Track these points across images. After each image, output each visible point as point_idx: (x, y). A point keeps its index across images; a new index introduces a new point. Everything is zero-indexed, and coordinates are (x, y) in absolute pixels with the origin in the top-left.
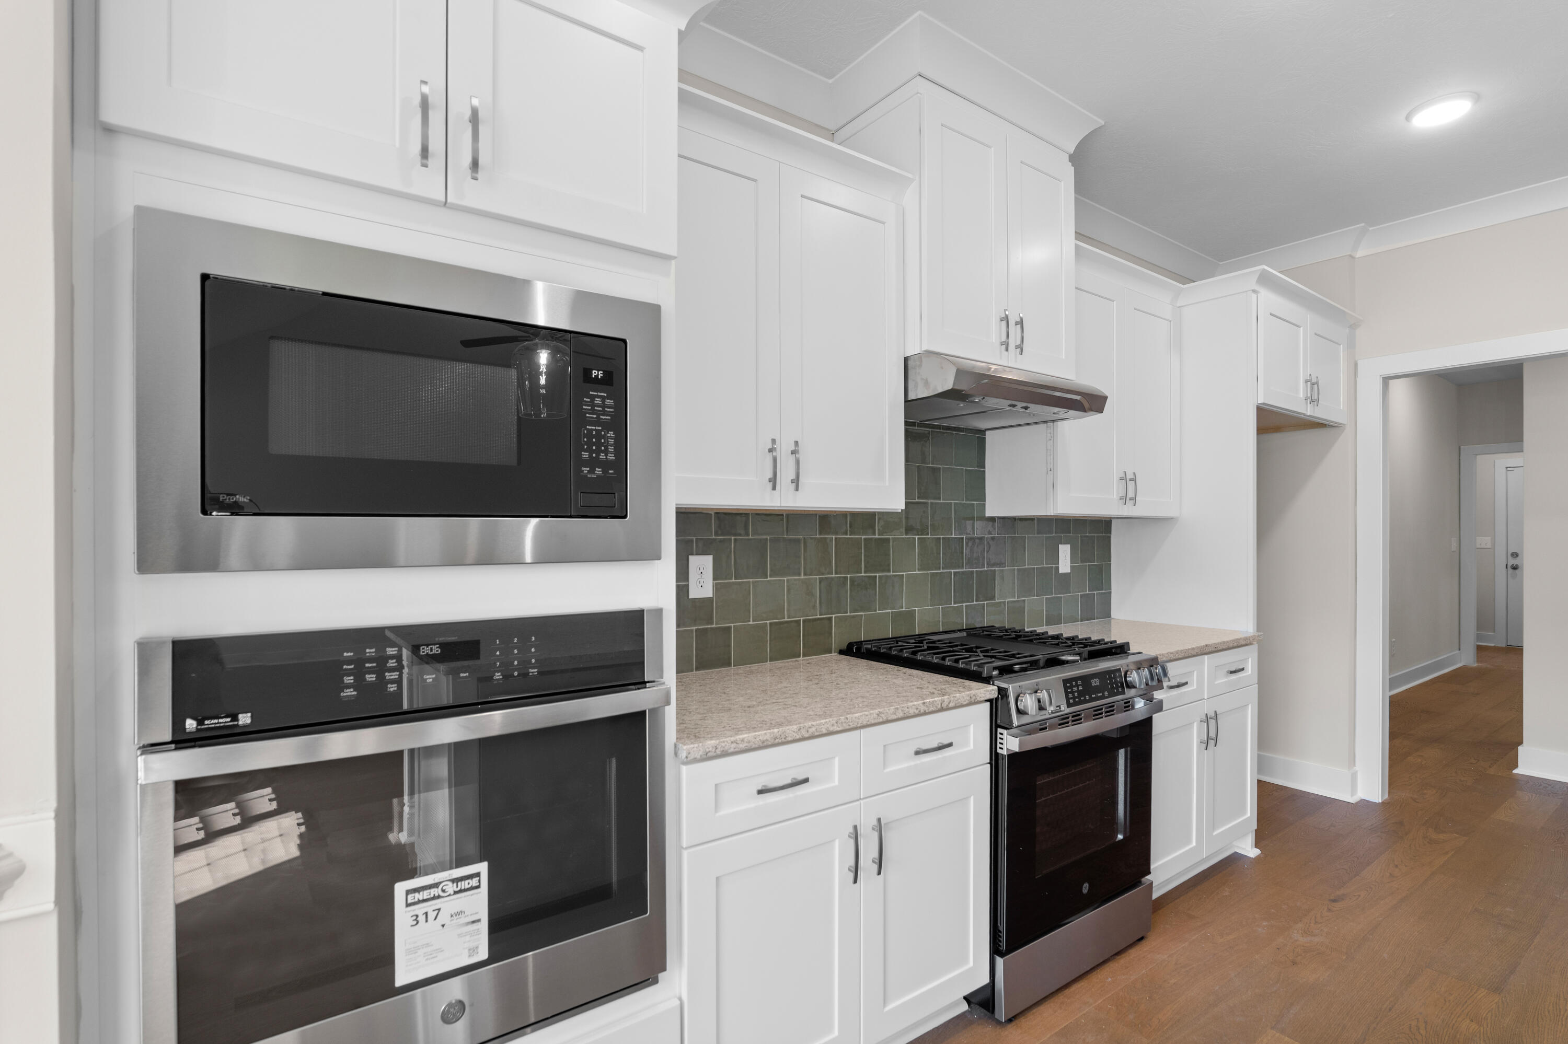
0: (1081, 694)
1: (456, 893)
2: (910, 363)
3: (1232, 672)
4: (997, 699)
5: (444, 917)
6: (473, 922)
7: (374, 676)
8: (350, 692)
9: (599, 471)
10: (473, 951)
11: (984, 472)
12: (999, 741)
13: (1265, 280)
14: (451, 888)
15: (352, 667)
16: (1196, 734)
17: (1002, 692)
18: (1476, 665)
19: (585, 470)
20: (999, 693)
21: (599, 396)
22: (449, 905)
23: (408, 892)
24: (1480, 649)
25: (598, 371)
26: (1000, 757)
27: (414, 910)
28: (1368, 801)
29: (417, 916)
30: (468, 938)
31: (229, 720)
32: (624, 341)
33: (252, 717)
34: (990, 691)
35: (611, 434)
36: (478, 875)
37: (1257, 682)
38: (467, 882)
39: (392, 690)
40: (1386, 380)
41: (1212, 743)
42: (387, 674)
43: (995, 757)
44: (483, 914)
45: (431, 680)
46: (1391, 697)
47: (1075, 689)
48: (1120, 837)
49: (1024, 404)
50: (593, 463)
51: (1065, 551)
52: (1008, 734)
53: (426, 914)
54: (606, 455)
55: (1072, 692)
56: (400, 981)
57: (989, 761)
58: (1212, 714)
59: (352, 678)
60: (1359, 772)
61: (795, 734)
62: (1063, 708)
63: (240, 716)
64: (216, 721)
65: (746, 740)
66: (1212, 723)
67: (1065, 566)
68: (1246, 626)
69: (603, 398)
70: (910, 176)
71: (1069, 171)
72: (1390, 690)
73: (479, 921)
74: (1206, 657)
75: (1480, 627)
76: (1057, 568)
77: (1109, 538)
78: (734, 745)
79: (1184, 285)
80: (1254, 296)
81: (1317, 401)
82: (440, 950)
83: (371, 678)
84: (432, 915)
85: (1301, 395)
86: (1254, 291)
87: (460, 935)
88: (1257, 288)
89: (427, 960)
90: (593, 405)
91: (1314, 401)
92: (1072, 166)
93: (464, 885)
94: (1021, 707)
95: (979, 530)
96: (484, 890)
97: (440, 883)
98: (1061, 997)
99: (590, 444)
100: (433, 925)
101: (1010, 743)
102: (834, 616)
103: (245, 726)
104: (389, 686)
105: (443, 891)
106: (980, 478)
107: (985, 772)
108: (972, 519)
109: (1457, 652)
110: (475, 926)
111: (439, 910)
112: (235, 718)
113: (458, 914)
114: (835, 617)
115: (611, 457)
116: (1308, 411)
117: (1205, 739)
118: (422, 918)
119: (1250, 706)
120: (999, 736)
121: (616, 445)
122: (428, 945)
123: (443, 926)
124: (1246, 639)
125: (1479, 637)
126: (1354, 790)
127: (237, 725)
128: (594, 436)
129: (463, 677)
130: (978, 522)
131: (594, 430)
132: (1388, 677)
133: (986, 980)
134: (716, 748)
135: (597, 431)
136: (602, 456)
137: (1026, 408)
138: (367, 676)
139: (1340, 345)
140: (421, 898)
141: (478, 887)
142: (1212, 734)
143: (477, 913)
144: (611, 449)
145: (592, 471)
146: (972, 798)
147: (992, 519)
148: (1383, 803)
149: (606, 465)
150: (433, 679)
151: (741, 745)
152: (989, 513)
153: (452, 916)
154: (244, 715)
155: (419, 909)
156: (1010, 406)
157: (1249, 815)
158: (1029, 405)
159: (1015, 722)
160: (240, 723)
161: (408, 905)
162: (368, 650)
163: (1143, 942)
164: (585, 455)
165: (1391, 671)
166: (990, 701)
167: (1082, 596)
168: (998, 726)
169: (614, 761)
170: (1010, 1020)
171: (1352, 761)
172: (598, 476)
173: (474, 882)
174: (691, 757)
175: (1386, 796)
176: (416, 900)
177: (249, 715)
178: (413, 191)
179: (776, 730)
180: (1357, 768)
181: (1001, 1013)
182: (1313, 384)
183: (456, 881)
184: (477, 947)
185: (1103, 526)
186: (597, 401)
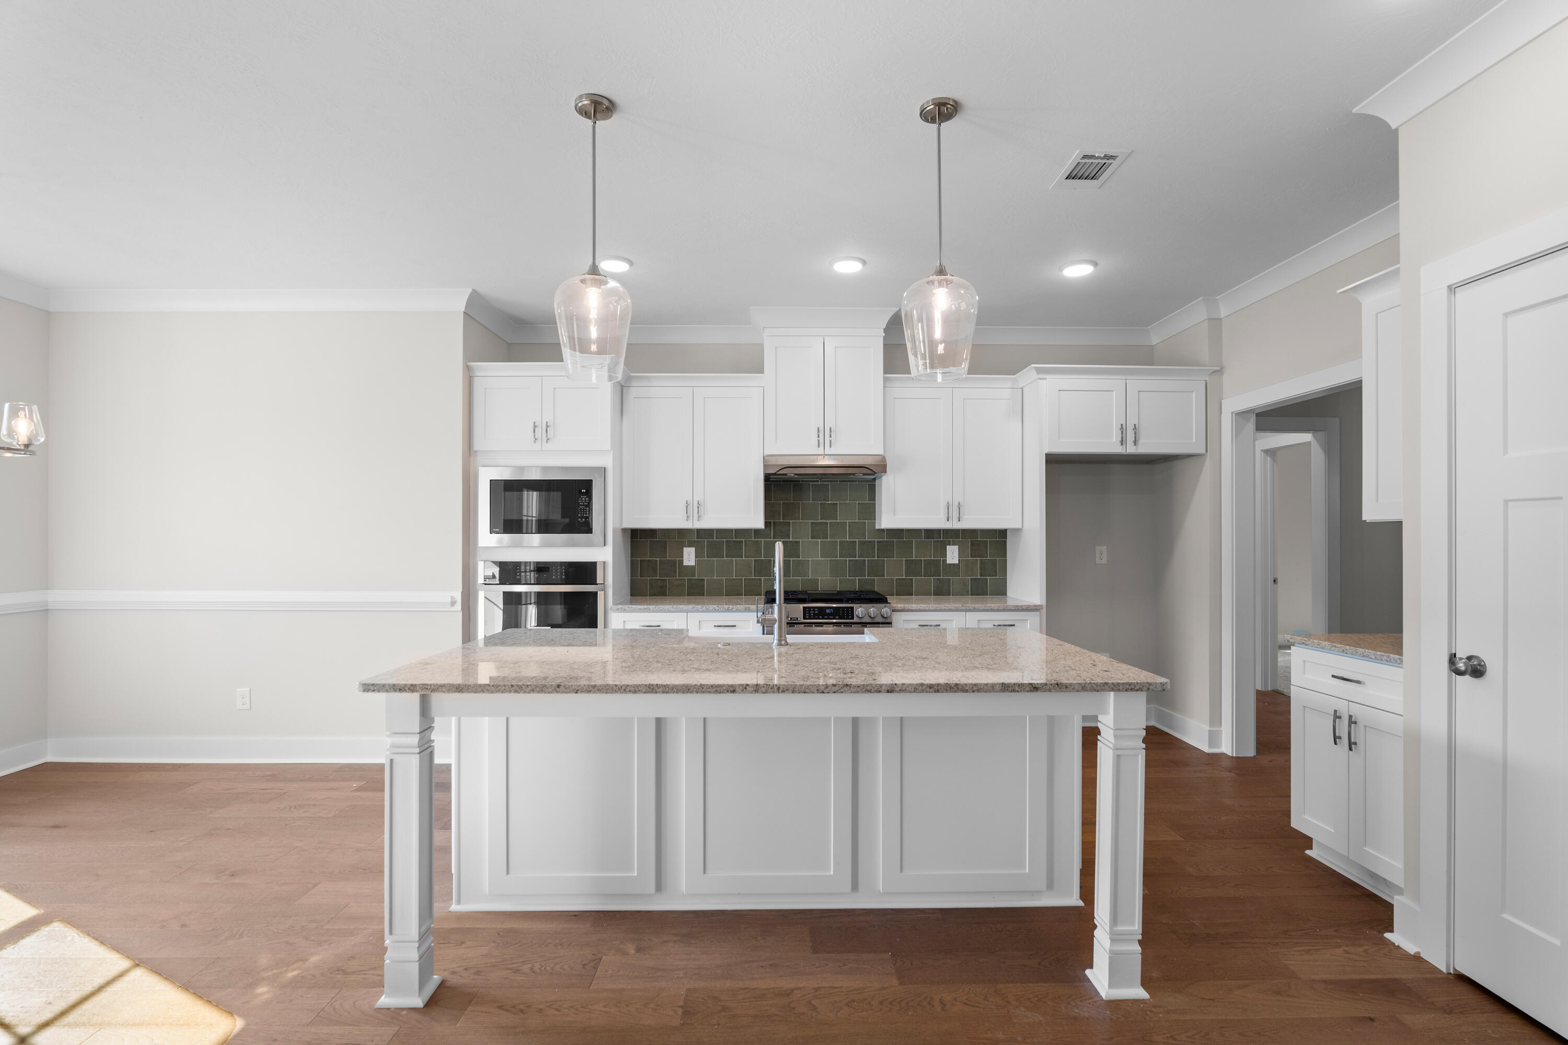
9: (584, 520)
19: (580, 519)
21: (584, 498)
25: (583, 491)
32: (592, 481)
35: (588, 508)
50: (582, 517)
51: (953, 550)
60: (1223, 731)
65: (633, 608)
67: (953, 560)
69: (585, 498)
76: (945, 561)
77: (1005, 541)
80: (1042, 381)
81: (1135, 441)
85: (1114, 440)
86: (1040, 378)
88: (1044, 377)
90: (582, 500)
99: (581, 511)
128: (584, 511)
135: (583, 508)
136: (585, 515)
139: (1192, 392)
145: (581, 520)
149: (585, 517)
151: (631, 609)
164: (580, 515)
167: (971, 579)
179: (646, 606)
180: (1222, 728)
182: (1128, 430)
186: (584, 499)
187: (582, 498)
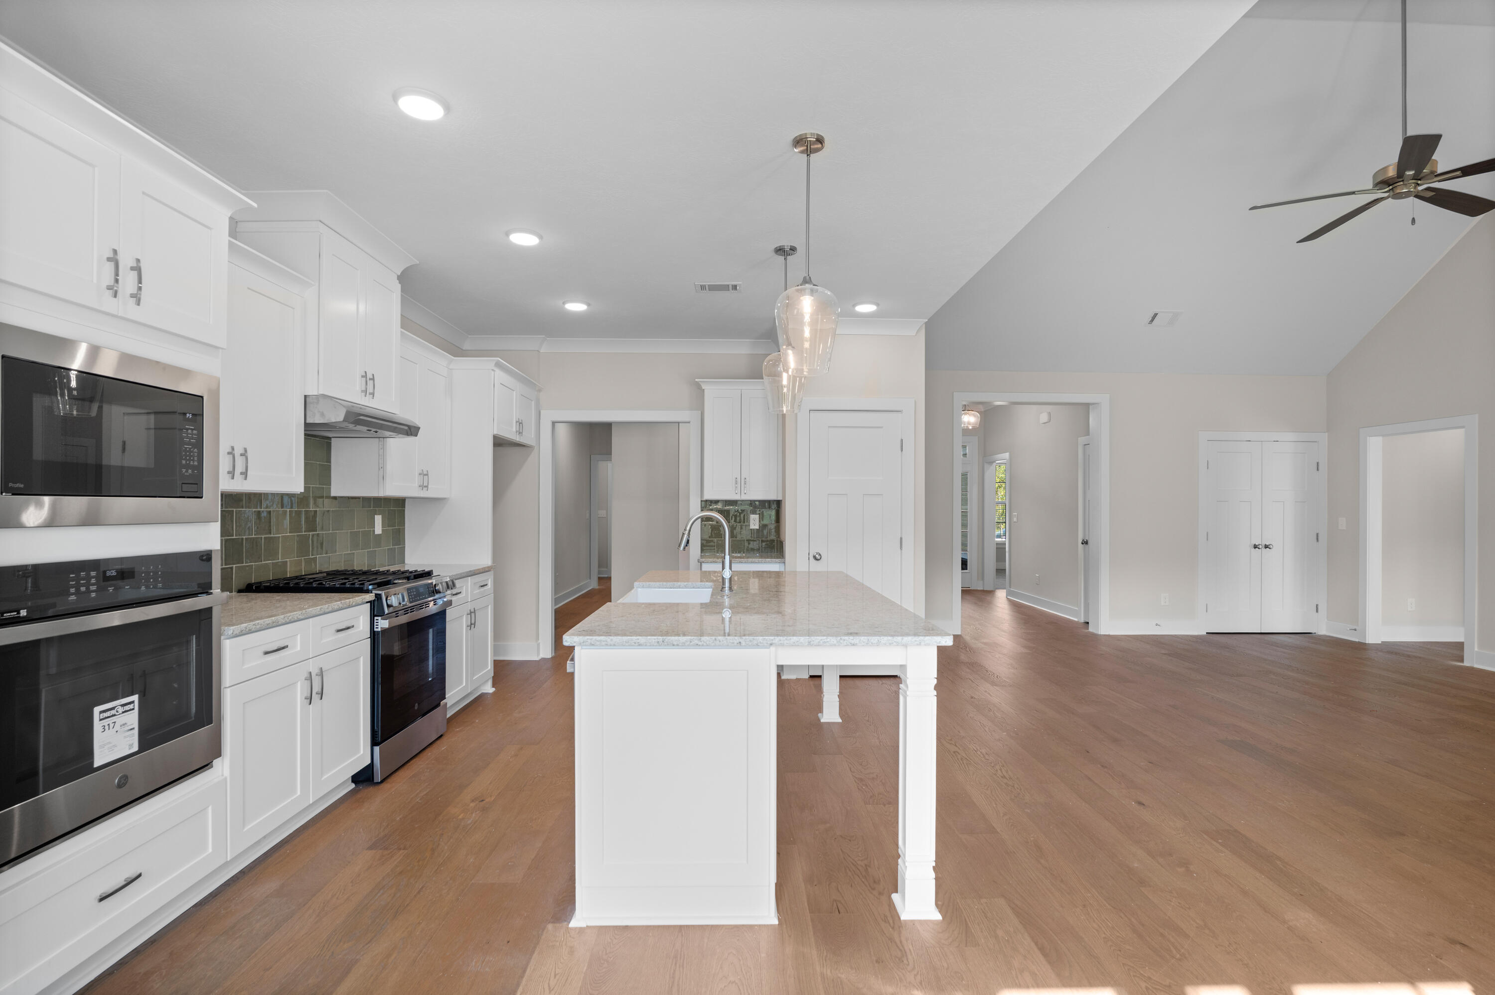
0: (416, 596)
1: (123, 712)
2: (308, 399)
3: (482, 586)
4: (374, 600)
5: (117, 727)
6: (131, 729)
7: (85, 588)
8: (73, 598)
9: (190, 471)
10: (131, 746)
11: (330, 465)
12: (375, 624)
13: (498, 365)
14: (121, 710)
15: (74, 583)
16: (465, 621)
17: (378, 597)
18: (597, 587)
19: (184, 470)
20: (376, 597)
21: (191, 428)
22: (119, 720)
23: (101, 712)
24: (600, 579)
25: (190, 414)
26: (376, 634)
27: (103, 723)
28: (545, 658)
29: (104, 726)
30: (128, 739)
31: (16, 613)
32: (202, 397)
33: (27, 612)
34: (370, 597)
35: (196, 450)
36: (133, 702)
37: (493, 592)
38: (128, 706)
39: (93, 596)
40: (554, 423)
41: (473, 626)
42: (91, 587)
43: (374, 635)
44: (136, 725)
45: (111, 590)
46: (555, 609)
47: (412, 594)
48: (430, 679)
49: (375, 430)
50: (187, 467)
51: (378, 519)
52: (381, 619)
53: (109, 725)
54: (194, 462)
55: (411, 595)
56: (96, 765)
57: (369, 636)
58: (473, 610)
59: (74, 589)
60: (541, 644)
61: (282, 620)
62: (408, 604)
63: (21, 611)
64: (9, 614)
65: (260, 623)
66: (473, 614)
67: (378, 530)
68: (486, 560)
69: (192, 430)
70: (313, 283)
71: (398, 287)
72: (555, 606)
73: (133, 729)
74: (469, 578)
75: (599, 566)
76: (374, 531)
77: (404, 510)
78: (254, 626)
79: (454, 357)
80: (493, 372)
81: (522, 433)
82: (115, 746)
83: (83, 589)
84: (112, 726)
85: (514, 430)
86: (493, 370)
87: (125, 737)
88: (495, 369)
89: (110, 751)
90: (187, 433)
91: (520, 433)
92: (399, 283)
93: (127, 708)
94: (389, 603)
95: (327, 505)
96: (136, 712)
97: (116, 707)
98: (406, 767)
99: (186, 455)
100: (113, 731)
101: (382, 624)
102: (234, 566)
103: (24, 617)
104: (92, 594)
105: (117, 712)
106: (328, 469)
107: (368, 642)
108: (322, 497)
109: (589, 580)
110: (132, 732)
111: (115, 722)
112: (19, 613)
113: (124, 725)
114: (236, 567)
115: (196, 463)
116: (517, 438)
117: (469, 624)
118: (107, 727)
119: (490, 606)
120: (375, 621)
121: (198, 456)
122: (109, 743)
123: (117, 732)
124: (488, 567)
125: (599, 573)
126: (538, 654)
127: (19, 617)
128: (188, 451)
129: (127, 589)
130: (326, 499)
131: (187, 448)
132: (554, 598)
133: (369, 762)
134: (246, 628)
135: (190, 449)
136: (191, 463)
137: (376, 432)
138: (82, 588)
139: (532, 401)
140: (106, 716)
141: (133, 709)
142: (473, 622)
143: (132, 724)
144: (196, 458)
145: (187, 471)
146: (362, 659)
147: (335, 498)
148: (552, 657)
149: (193, 468)
150: (113, 589)
151: (257, 627)
152: (333, 494)
153: (121, 726)
154: (23, 611)
155: (105, 722)
156: (368, 430)
157: (490, 668)
158: (378, 430)
159: (386, 611)
160: (21, 615)
161: (101, 720)
162: (82, 573)
163: (443, 737)
164: (184, 462)
165: (556, 594)
166: (370, 602)
167: (388, 549)
168: (375, 616)
169: (194, 636)
170: (382, 782)
171: (537, 638)
172: (190, 474)
173: (131, 706)
174: (235, 633)
175: (553, 654)
176: (104, 717)
177: (25, 610)
178: (103, 309)
179: (273, 618)
180: (539, 641)
181: (378, 777)
182: (520, 423)
183: (123, 705)
184: (133, 744)
185: (400, 503)
186: (190, 431)
187: (187, 429)
